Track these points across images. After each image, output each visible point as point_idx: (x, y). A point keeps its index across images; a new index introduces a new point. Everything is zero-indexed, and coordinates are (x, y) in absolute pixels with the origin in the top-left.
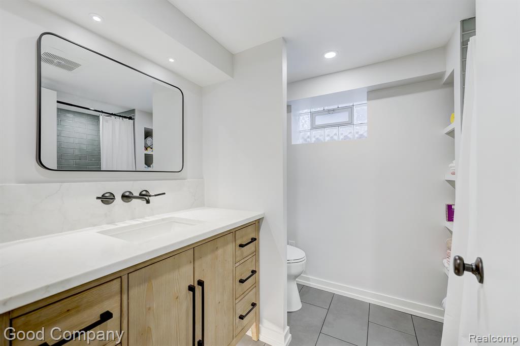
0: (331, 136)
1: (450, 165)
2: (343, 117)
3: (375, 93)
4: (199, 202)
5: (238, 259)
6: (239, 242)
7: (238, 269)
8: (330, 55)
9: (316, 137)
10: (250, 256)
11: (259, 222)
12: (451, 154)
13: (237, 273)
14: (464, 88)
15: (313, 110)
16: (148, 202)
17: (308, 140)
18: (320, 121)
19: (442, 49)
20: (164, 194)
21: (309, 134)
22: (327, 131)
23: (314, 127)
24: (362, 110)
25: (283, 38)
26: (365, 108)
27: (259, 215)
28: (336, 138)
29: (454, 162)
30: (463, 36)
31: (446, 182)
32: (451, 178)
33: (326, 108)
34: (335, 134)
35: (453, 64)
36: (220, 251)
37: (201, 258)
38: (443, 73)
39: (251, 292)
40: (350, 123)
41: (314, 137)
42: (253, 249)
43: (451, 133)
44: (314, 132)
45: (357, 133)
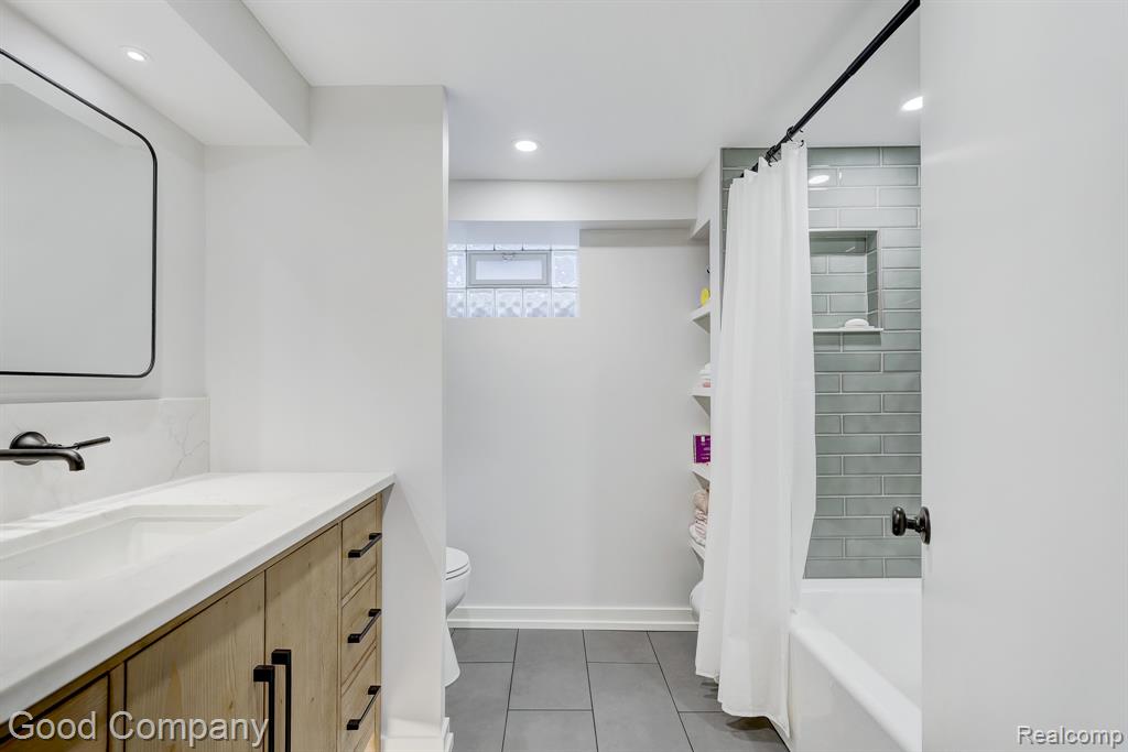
0: (508, 306)
1: (702, 372)
2: (532, 271)
3: (595, 234)
4: (196, 460)
5: (347, 587)
6: (348, 547)
7: (346, 608)
8: (526, 146)
9: (479, 306)
10: (367, 578)
11: (381, 496)
12: (703, 353)
13: (345, 622)
14: (724, 253)
15: (471, 247)
16: (77, 464)
17: (460, 310)
18: (485, 272)
19: (694, 182)
20: (107, 440)
21: (460, 297)
22: (500, 295)
23: (473, 285)
24: (569, 262)
25: (445, 88)
26: (573, 258)
27: (386, 480)
28: (517, 311)
29: (707, 366)
30: (723, 173)
31: (694, 400)
32: (704, 392)
33: (499, 247)
34: (517, 304)
35: (708, 212)
36: (315, 572)
37: (279, 594)
38: (692, 223)
39: (369, 662)
40: (544, 284)
41: (474, 304)
42: (373, 560)
43: (704, 321)
44: (473, 295)
45: (557, 305)
